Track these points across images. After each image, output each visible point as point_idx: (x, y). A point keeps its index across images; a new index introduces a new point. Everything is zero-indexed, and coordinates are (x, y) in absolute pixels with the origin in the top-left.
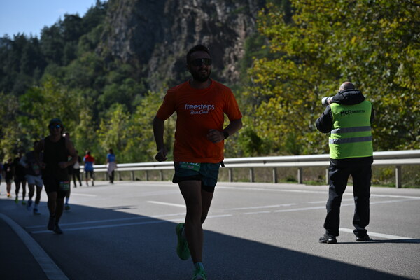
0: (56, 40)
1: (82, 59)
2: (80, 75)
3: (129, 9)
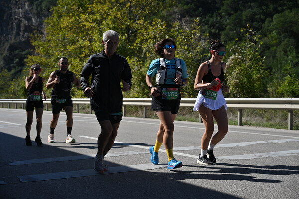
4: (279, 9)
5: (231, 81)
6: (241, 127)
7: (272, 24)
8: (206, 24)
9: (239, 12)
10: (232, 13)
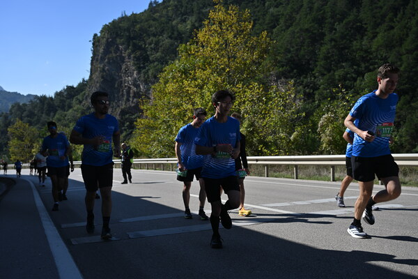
0: (62, 98)
1: (75, 108)
2: (74, 117)
3: (98, 85)
4: (371, 67)
5: (325, 139)
6: (334, 182)
7: (363, 83)
8: (300, 85)
9: (332, 72)
10: (325, 73)
